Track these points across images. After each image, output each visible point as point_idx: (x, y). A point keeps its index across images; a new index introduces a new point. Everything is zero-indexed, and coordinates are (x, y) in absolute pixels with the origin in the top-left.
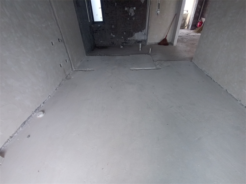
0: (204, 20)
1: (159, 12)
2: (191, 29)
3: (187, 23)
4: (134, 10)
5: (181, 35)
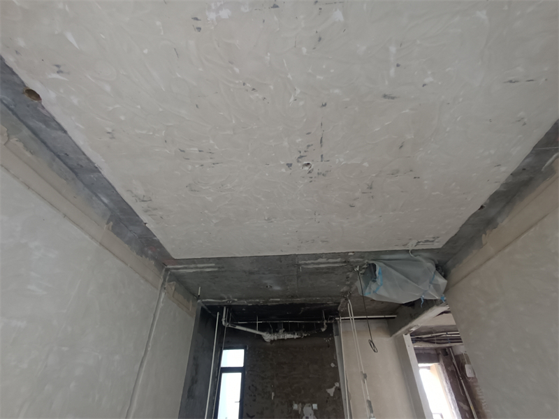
4: (315, 411)
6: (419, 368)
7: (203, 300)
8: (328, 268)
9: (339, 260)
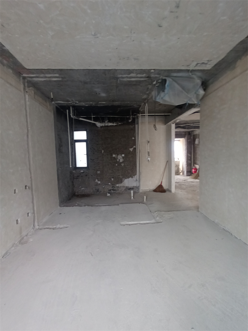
0: (197, 167)
1: (149, 159)
2: (187, 175)
3: (182, 170)
4: (123, 157)
5: (178, 181)
6: (175, 140)
7: (56, 102)
8: (136, 81)
9: (144, 75)
